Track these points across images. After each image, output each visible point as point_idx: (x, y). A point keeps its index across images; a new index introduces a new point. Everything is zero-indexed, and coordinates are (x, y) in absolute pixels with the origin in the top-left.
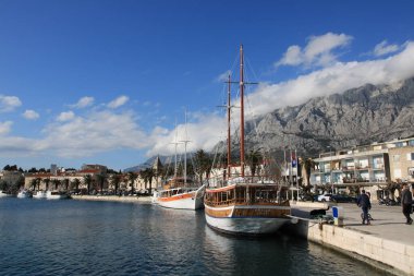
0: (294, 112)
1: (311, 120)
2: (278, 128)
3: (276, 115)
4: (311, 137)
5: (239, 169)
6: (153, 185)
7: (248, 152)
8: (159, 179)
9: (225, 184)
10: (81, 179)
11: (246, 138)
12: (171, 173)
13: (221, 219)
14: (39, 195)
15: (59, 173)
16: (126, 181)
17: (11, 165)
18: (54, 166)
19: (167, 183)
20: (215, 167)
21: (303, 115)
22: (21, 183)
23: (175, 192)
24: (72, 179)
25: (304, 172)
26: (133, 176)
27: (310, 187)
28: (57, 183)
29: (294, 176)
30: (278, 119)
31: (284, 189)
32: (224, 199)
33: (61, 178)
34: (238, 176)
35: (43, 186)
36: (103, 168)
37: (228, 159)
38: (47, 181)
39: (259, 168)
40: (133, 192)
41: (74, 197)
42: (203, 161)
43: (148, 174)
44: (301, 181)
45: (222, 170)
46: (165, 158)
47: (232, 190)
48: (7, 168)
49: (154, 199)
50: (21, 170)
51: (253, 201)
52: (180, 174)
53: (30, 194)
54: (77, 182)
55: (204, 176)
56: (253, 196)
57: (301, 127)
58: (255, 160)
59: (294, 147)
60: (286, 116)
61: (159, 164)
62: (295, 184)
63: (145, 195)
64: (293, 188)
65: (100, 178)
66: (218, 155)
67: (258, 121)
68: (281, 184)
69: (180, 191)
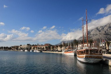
0: (103, 28)
1: (109, 30)
2: (98, 32)
3: (97, 29)
4: (109, 35)
5: (86, 44)
6: (63, 49)
7: (89, 40)
8: (64, 47)
9: (83, 49)
10: (44, 47)
11: (88, 36)
12: (67, 46)
13: (81, 58)
14: (35, 51)
15: (39, 46)
16: (55, 48)
17: (29, 44)
18: (38, 44)
19: (66, 48)
20: (79, 44)
21: (106, 28)
22: (31, 48)
23: (68, 51)
24: (42, 47)
25: (107, 45)
26: (57, 46)
27: (109, 50)
28: (39, 48)
29: (104, 47)
30: (98, 30)
31: (100, 50)
32: (82, 53)
33: (39, 47)
34: (86, 46)
35: (36, 49)
36: (50, 44)
37: (83, 42)
38: (37, 48)
39: (92, 44)
40: (57, 51)
41: (43, 52)
42: (76, 42)
43: (61, 46)
44: (106, 48)
45: (81, 45)
46: (65, 42)
47: (85, 51)
48: (28, 45)
49: (63, 53)
50: (31, 45)
51: (91, 54)
52: (69, 46)
53: (33, 51)
54: (44, 48)
55: (76, 46)
56: (91, 52)
57: (105, 32)
58: (91, 42)
59: (103, 38)
60: (100, 29)
61: (64, 43)
62: (104, 49)
63: (60, 51)
64: (103, 50)
65: (49, 47)
66: (80, 41)
67: (92, 31)
68: (100, 49)
69: (70, 51)
